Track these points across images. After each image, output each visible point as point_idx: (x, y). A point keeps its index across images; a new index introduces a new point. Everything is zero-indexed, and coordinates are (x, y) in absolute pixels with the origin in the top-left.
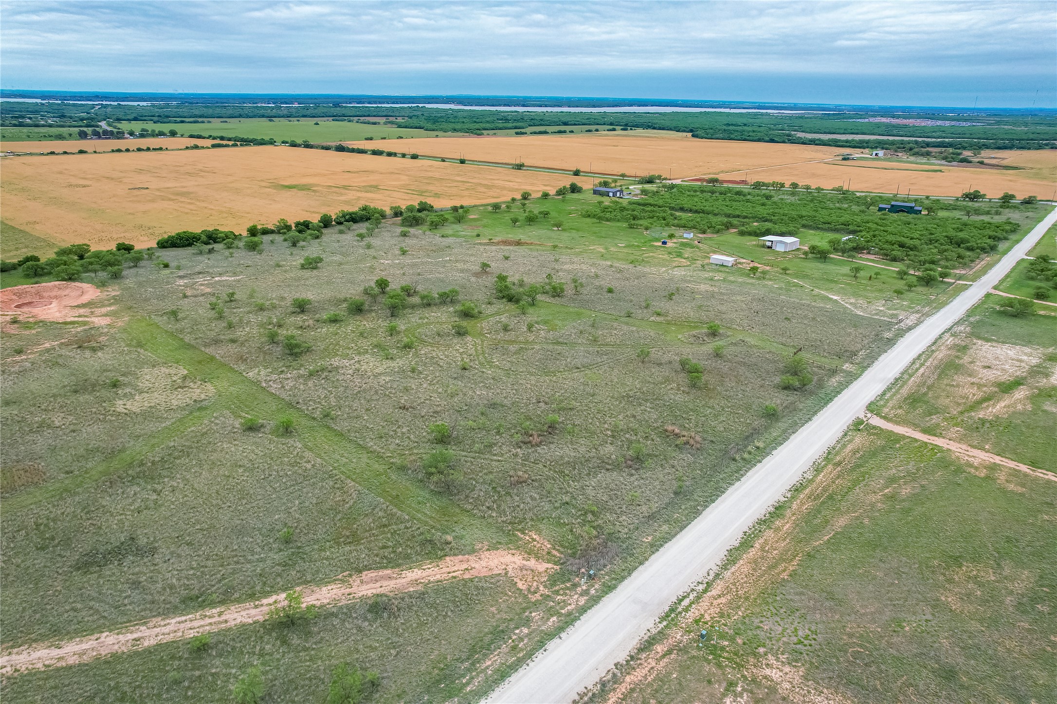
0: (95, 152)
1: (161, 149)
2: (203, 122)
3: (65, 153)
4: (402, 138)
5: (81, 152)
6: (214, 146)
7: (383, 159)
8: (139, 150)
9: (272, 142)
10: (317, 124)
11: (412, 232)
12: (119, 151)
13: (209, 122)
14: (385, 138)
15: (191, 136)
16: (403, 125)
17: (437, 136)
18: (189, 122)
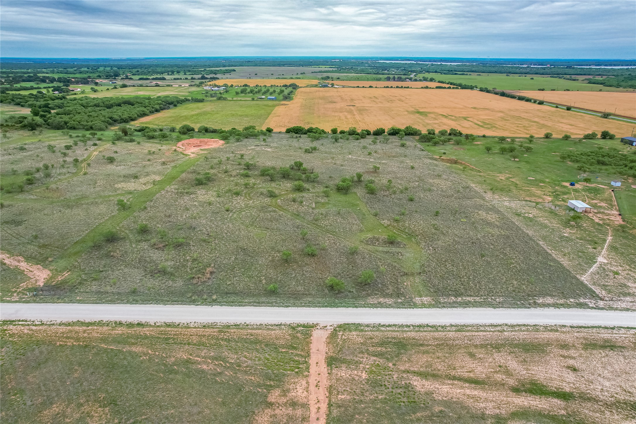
0: (376, 87)
1: (408, 87)
2: (467, 75)
3: (363, 87)
4: (569, 90)
5: (371, 87)
6: (437, 88)
7: (523, 103)
8: (397, 87)
9: (472, 88)
10: (532, 79)
11: (407, 144)
12: (388, 87)
13: (470, 75)
14: (554, 90)
15: (439, 82)
16: (593, 81)
17: (601, 90)
18: (459, 74)
